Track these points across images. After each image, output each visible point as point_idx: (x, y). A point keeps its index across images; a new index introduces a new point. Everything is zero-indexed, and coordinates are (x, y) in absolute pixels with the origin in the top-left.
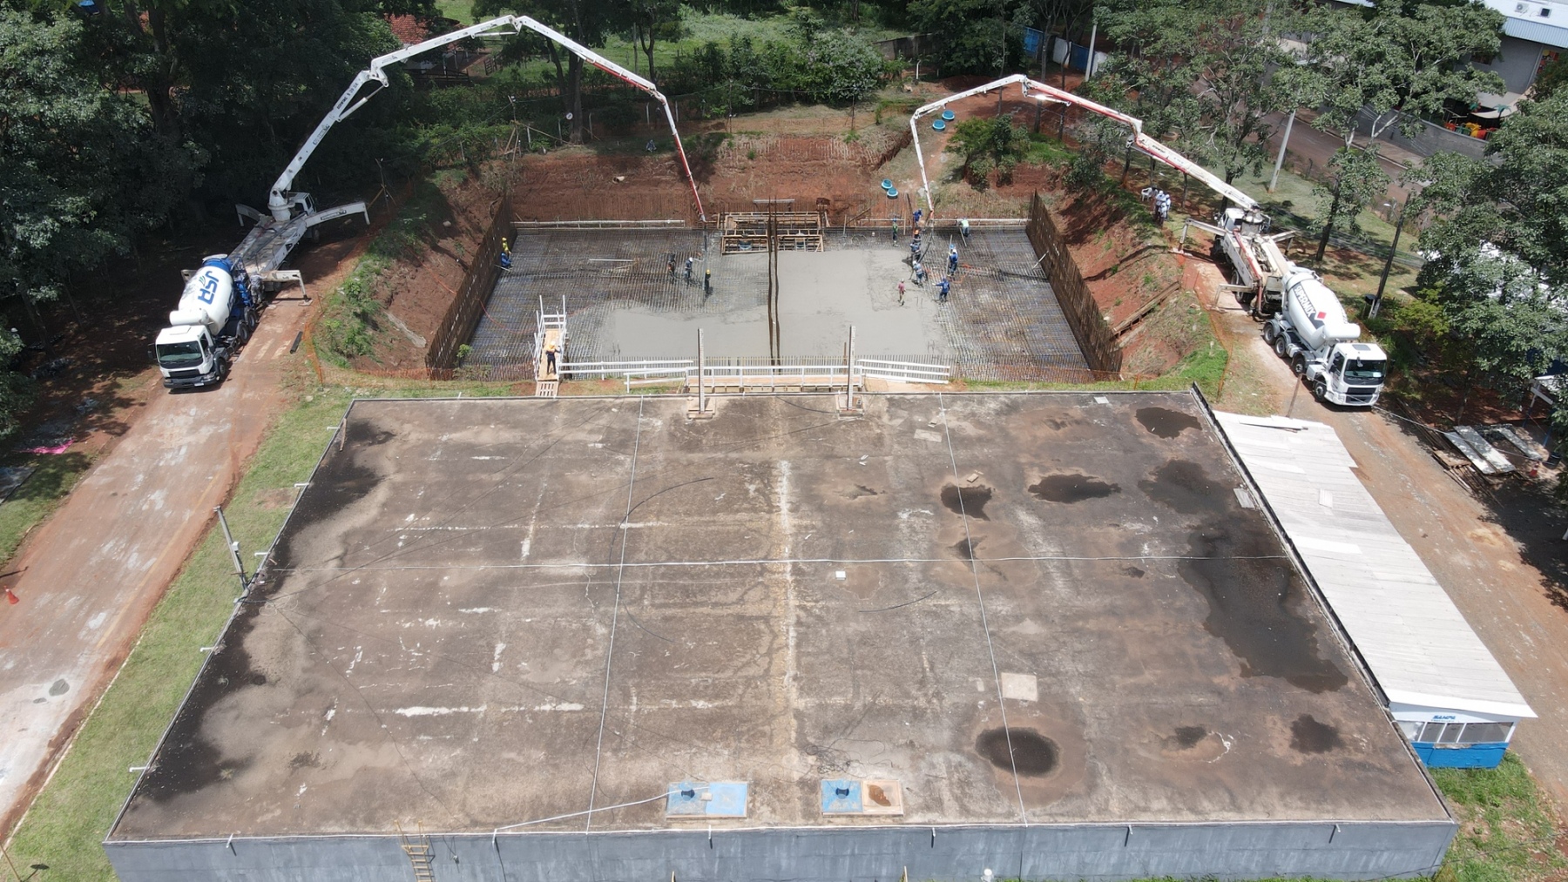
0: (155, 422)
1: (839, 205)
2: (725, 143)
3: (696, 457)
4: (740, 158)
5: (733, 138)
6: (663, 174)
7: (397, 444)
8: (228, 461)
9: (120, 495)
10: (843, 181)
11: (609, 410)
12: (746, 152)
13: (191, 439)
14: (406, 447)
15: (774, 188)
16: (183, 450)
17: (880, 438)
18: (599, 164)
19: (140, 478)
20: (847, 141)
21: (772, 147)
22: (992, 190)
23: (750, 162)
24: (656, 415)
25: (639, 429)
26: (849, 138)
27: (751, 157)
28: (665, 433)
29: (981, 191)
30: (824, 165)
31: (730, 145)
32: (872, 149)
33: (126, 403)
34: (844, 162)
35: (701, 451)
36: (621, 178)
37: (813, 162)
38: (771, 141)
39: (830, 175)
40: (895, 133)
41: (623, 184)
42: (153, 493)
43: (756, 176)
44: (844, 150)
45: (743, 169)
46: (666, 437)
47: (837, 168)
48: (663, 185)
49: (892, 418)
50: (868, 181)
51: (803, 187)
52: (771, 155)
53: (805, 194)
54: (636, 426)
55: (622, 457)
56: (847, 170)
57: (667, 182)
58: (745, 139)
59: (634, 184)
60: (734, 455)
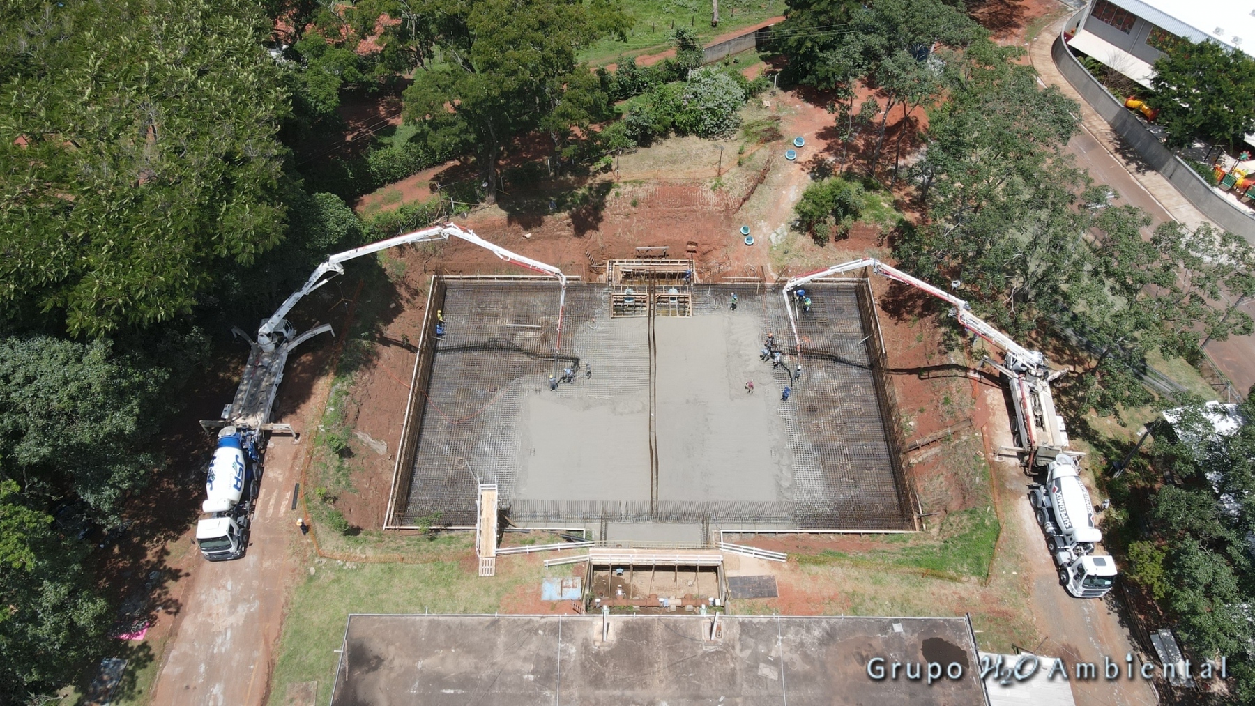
0: (203, 597)
1: (705, 248)
2: (613, 192)
3: (600, 693)
4: (625, 206)
5: (619, 187)
6: (563, 230)
7: (386, 672)
8: (262, 646)
9: (191, 688)
10: (709, 226)
11: (536, 632)
12: (630, 200)
13: (231, 620)
14: (393, 675)
15: (652, 232)
16: (229, 634)
17: (733, 674)
18: (510, 223)
19: (203, 668)
20: (714, 189)
21: (652, 195)
22: (831, 245)
23: (633, 209)
24: (571, 640)
25: (559, 657)
26: (716, 186)
27: (634, 204)
28: (578, 663)
29: (822, 245)
30: (694, 211)
31: (617, 194)
32: (733, 195)
33: (175, 575)
34: (711, 208)
35: (605, 687)
36: (528, 235)
37: (685, 208)
38: (652, 188)
39: (699, 220)
40: (754, 173)
41: (529, 240)
42: (214, 686)
43: (638, 221)
44: (710, 196)
45: (627, 216)
46: (579, 669)
47: (705, 214)
48: (562, 239)
49: (743, 648)
50: (730, 226)
51: (676, 231)
52: (651, 202)
53: (678, 238)
54: (557, 653)
55: (548, 693)
56: (713, 216)
57: (566, 237)
58: (630, 188)
59: (539, 239)
60: (628, 693)
